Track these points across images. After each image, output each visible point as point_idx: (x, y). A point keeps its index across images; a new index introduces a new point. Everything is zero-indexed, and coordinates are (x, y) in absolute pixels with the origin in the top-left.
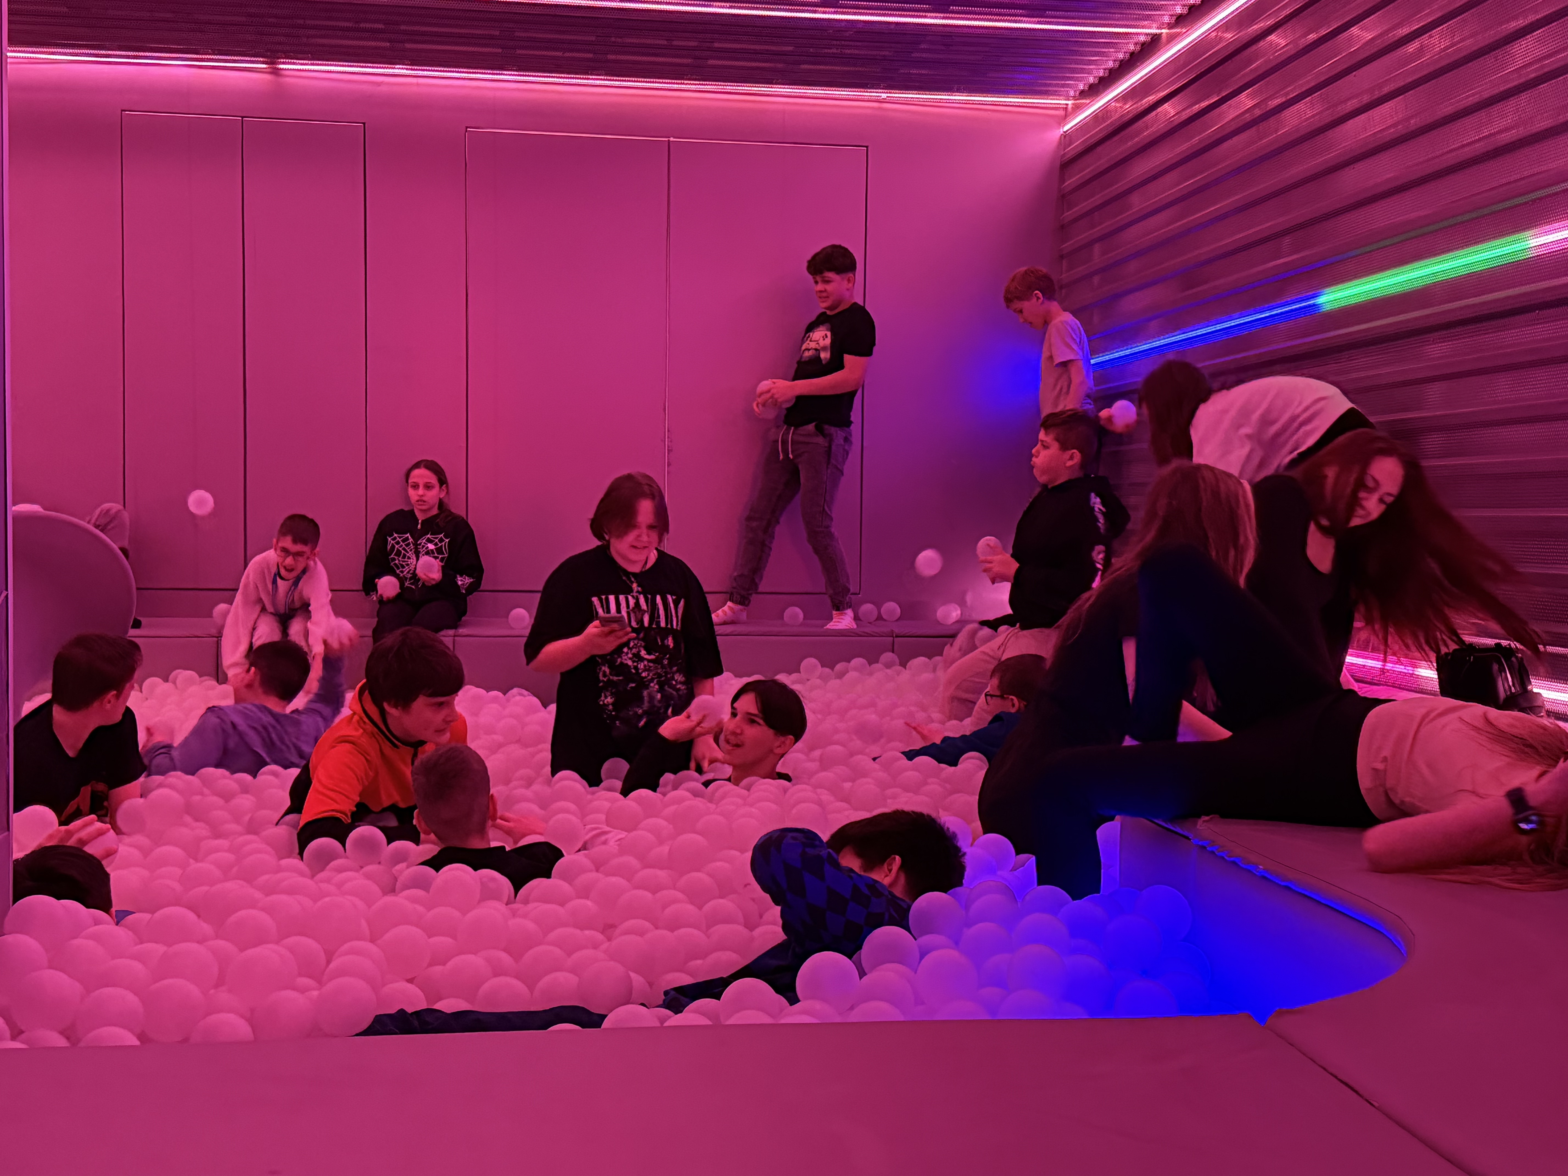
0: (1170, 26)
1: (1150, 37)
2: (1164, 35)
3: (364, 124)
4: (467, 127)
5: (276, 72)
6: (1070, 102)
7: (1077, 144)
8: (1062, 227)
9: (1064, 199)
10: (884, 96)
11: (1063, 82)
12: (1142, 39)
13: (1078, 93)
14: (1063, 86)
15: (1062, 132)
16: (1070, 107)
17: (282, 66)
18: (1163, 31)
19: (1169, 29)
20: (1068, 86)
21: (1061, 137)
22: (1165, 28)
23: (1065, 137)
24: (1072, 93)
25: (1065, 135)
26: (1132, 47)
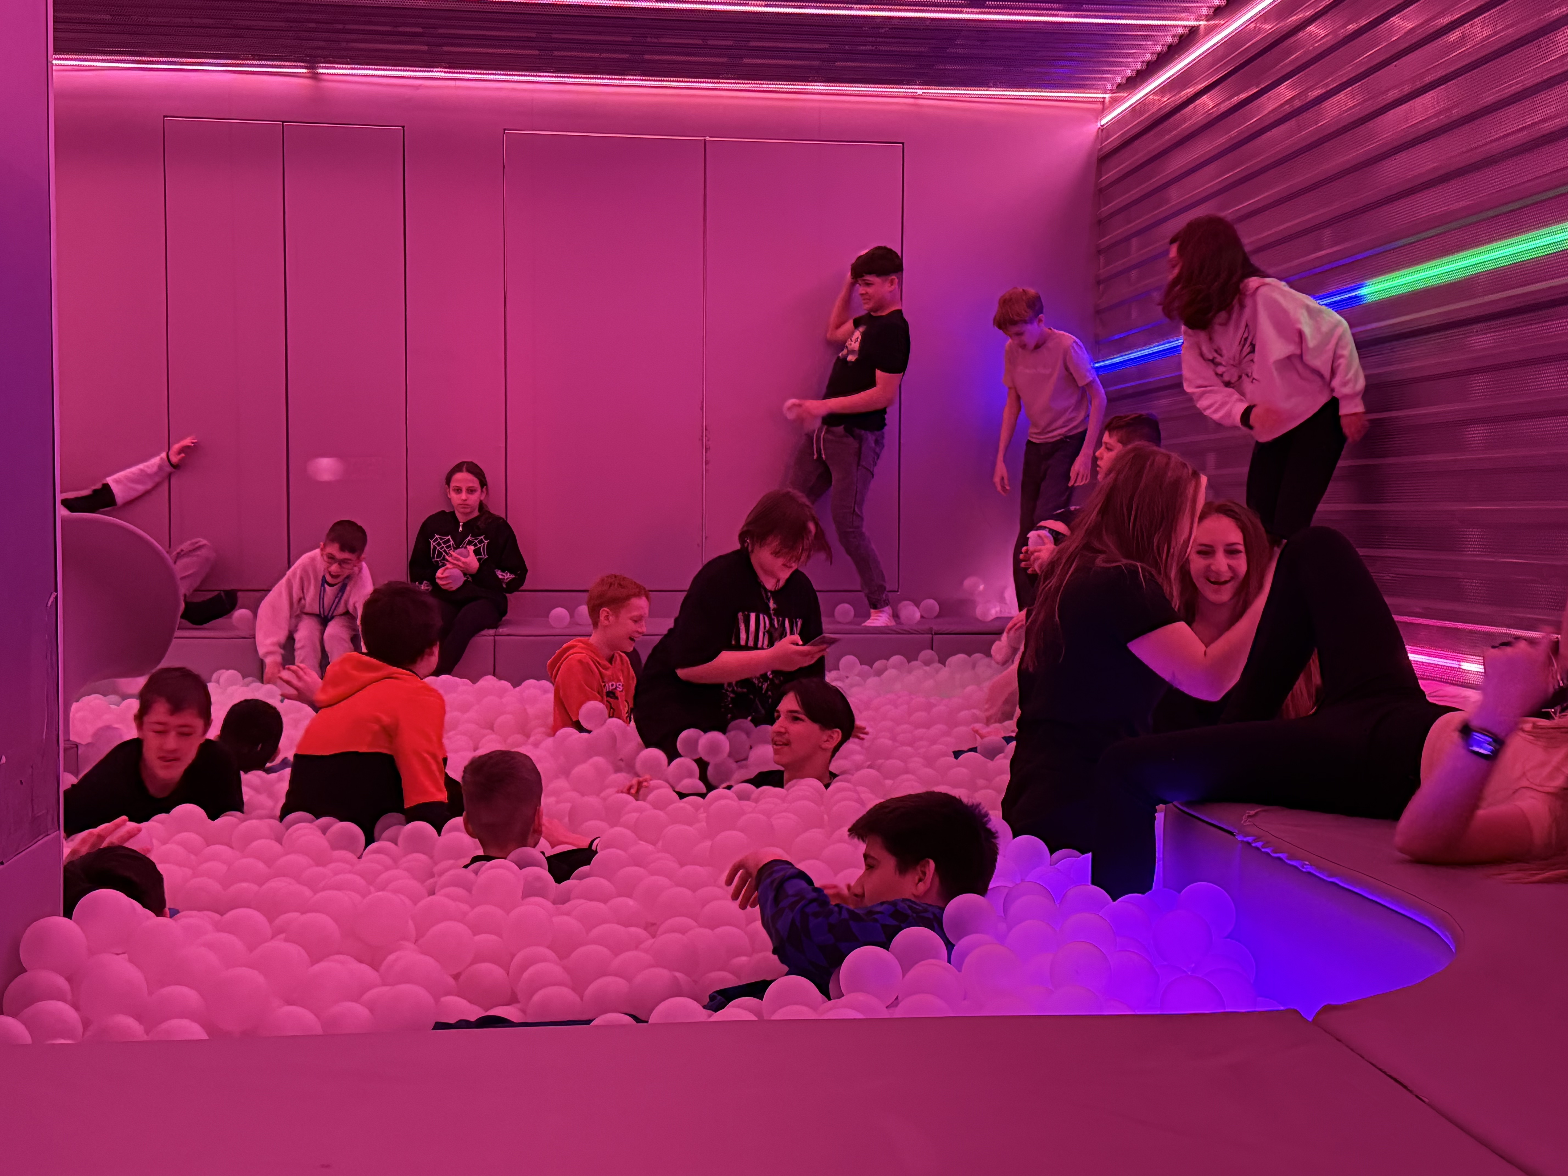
0: (1208, 18)
1: (1188, 30)
2: (1202, 29)
3: (403, 127)
4: (505, 130)
5: (315, 77)
6: (1107, 96)
7: (1115, 138)
10: (920, 92)
11: (1100, 76)
12: (1180, 31)
13: (1115, 86)
14: (1101, 79)
15: (1099, 126)
16: (1107, 100)
17: (321, 71)
18: (1201, 23)
19: (1207, 21)
20: (1105, 79)
21: (1098, 131)
22: (1202, 20)
24: (1109, 87)
25: (1102, 129)
26: (1169, 40)
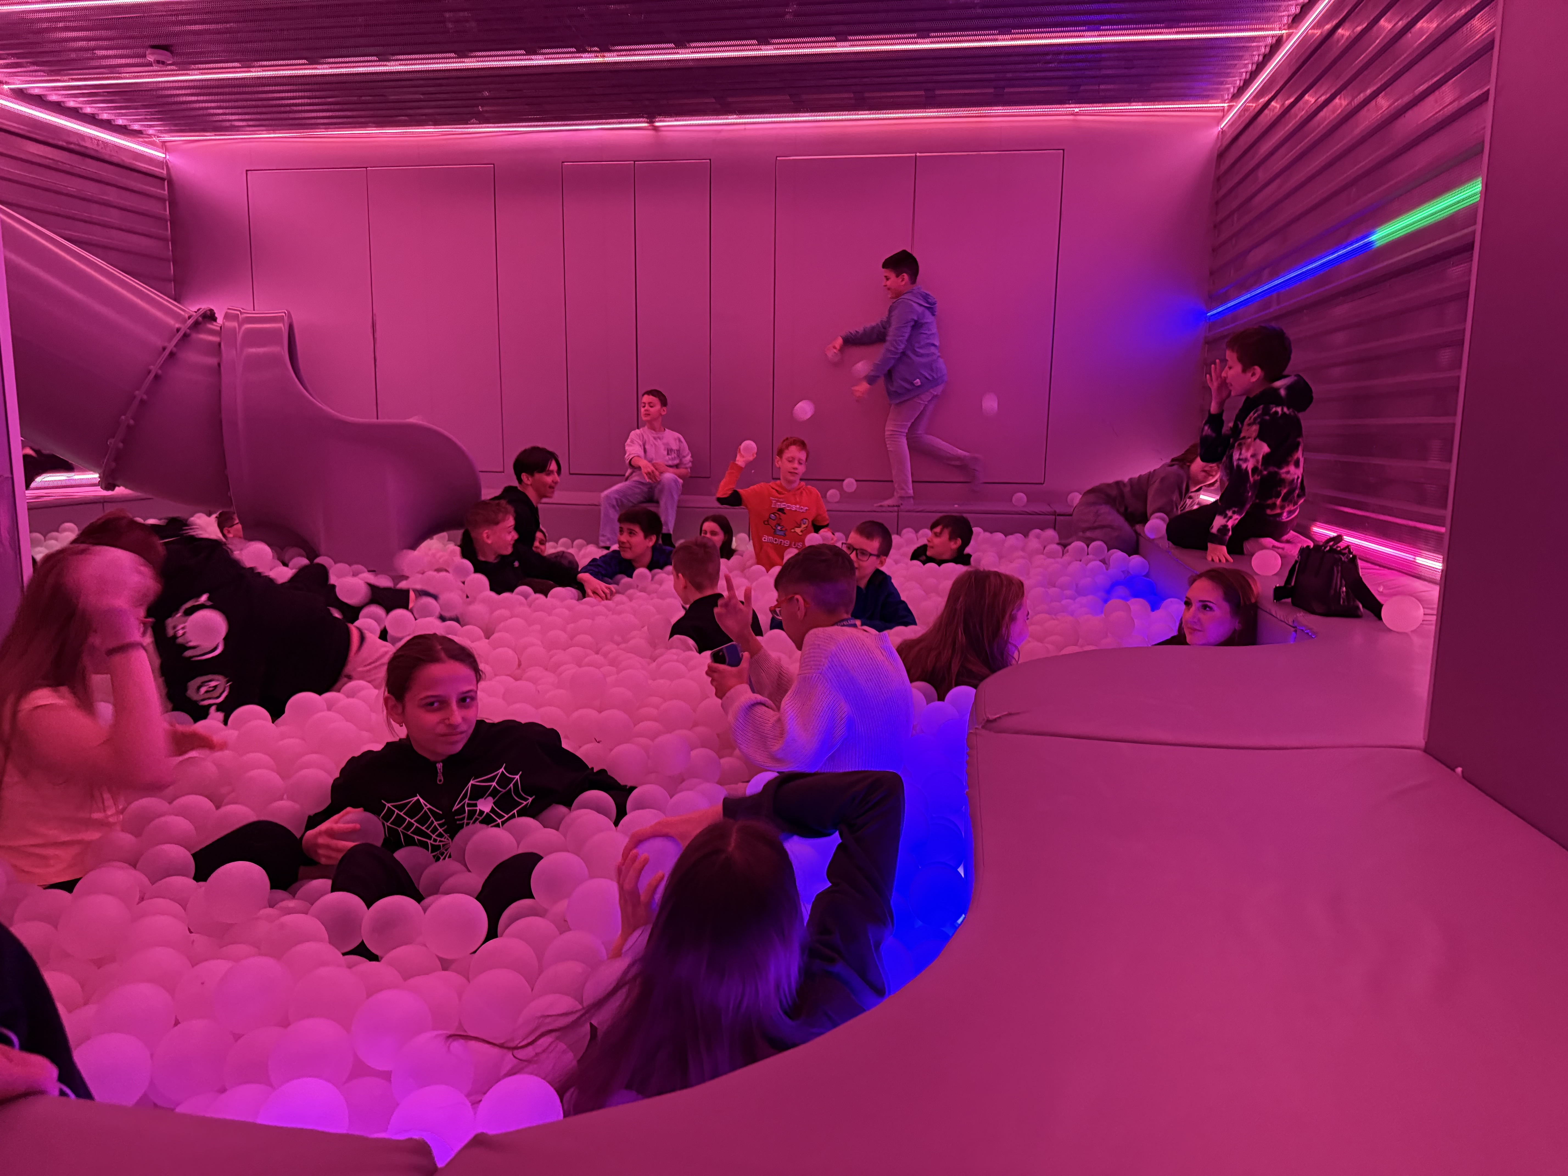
1: (1274, 40)
2: (1285, 35)
3: (710, 160)
4: (777, 157)
5: (655, 128)
6: (1226, 105)
7: (1228, 137)
8: (1217, 203)
9: (1219, 180)
10: (1077, 110)
11: (1217, 87)
12: (1269, 41)
13: (1230, 96)
15: (1220, 129)
16: (1226, 108)
17: (657, 124)
18: (1284, 32)
19: (1286, 29)
20: (1222, 89)
21: (1219, 134)
23: (1222, 132)
24: (1226, 97)
25: (1223, 132)
26: (1264, 50)
